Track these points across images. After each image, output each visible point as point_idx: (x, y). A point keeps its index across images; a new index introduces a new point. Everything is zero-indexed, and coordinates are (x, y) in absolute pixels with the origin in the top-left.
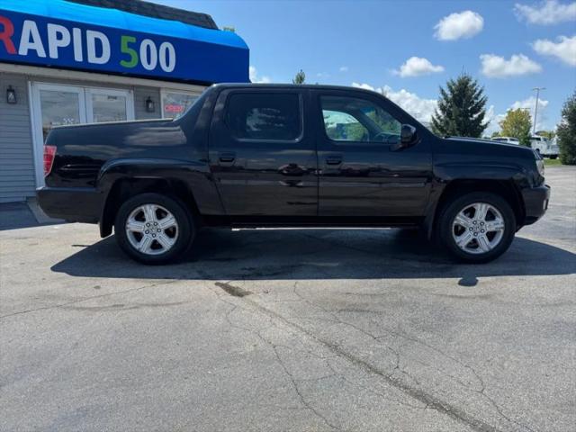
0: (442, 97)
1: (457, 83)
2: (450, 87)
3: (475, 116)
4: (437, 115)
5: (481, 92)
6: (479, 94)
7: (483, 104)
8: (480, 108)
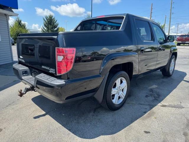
0: (44, 21)
1: (48, 17)
2: (46, 18)
3: (56, 29)
4: (43, 28)
5: (56, 21)
6: (56, 22)
7: (58, 25)
8: (57, 26)
